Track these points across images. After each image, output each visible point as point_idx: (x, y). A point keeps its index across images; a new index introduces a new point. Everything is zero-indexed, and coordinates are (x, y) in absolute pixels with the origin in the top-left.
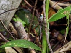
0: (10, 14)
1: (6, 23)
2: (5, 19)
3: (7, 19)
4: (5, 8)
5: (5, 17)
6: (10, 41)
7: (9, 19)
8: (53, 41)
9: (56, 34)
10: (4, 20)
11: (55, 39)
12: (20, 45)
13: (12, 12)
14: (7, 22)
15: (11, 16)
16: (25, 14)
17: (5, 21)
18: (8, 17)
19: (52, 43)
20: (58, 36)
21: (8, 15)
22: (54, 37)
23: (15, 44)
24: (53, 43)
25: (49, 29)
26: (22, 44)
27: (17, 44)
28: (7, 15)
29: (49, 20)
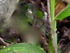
0: (9, 10)
1: (5, 22)
2: (3, 17)
3: (6, 17)
4: (3, 3)
5: (4, 14)
6: (10, 43)
7: (8, 16)
8: (63, 41)
9: (67, 32)
10: (1, 18)
11: (65, 39)
12: (21, 50)
13: (11, 8)
14: (6, 20)
15: (10, 13)
16: (28, 10)
17: (3, 19)
18: (7, 14)
19: (62, 43)
20: (69, 35)
21: (7, 11)
22: (64, 36)
23: (15, 49)
24: (64, 44)
25: (56, 29)
26: (24, 49)
27: (17, 49)
28: (5, 11)
29: (56, 18)
